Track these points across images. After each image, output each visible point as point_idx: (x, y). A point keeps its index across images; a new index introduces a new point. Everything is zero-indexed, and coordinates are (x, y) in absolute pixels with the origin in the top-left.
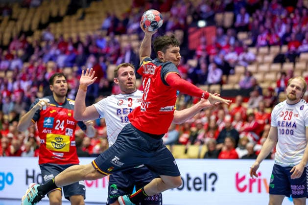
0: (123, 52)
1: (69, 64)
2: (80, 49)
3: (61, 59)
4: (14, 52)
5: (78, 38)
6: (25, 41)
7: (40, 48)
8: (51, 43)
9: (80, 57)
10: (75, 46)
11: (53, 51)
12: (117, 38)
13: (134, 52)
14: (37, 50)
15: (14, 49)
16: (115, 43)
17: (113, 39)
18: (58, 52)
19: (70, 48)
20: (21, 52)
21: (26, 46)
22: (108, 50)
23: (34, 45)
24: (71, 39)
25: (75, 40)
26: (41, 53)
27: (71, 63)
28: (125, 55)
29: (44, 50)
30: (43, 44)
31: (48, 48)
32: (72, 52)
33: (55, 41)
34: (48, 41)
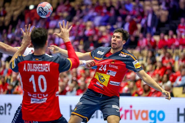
0: (146, 14)
1: (104, 24)
2: (112, 12)
3: (98, 20)
4: (60, 14)
5: (111, 3)
6: (69, 6)
7: (81, 11)
8: (89, 7)
9: (112, 18)
10: (109, 9)
11: (91, 13)
12: (141, 3)
13: (155, 14)
14: (78, 12)
15: (61, 12)
16: (140, 7)
17: (138, 3)
18: (95, 14)
19: (105, 11)
20: (65, 14)
21: (70, 9)
22: (134, 12)
23: (76, 8)
24: (105, 4)
25: (108, 5)
26: (81, 15)
27: (105, 23)
28: (147, 16)
29: (84, 12)
30: (83, 8)
31: (87, 11)
32: (106, 14)
33: (93, 5)
34: (87, 5)
